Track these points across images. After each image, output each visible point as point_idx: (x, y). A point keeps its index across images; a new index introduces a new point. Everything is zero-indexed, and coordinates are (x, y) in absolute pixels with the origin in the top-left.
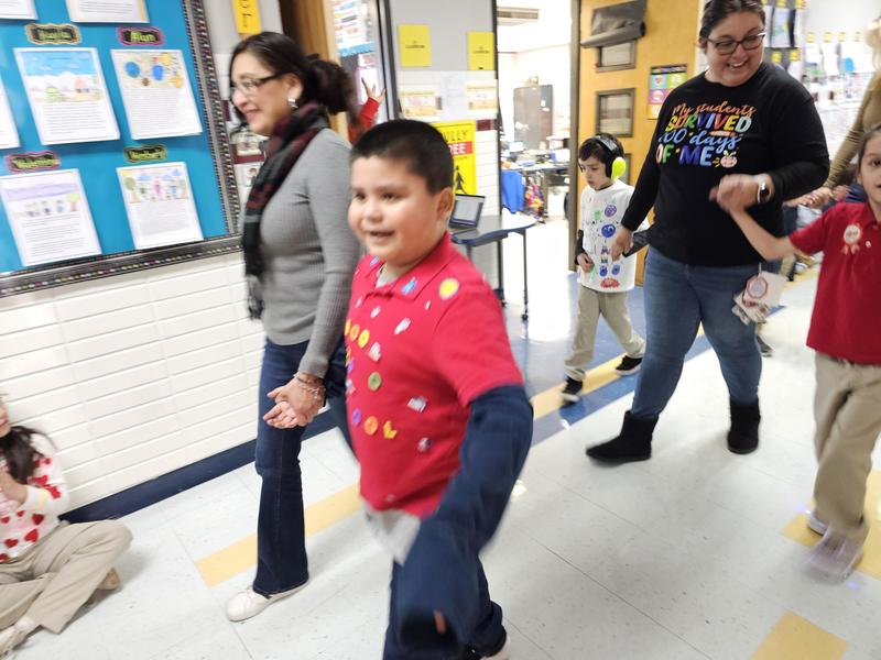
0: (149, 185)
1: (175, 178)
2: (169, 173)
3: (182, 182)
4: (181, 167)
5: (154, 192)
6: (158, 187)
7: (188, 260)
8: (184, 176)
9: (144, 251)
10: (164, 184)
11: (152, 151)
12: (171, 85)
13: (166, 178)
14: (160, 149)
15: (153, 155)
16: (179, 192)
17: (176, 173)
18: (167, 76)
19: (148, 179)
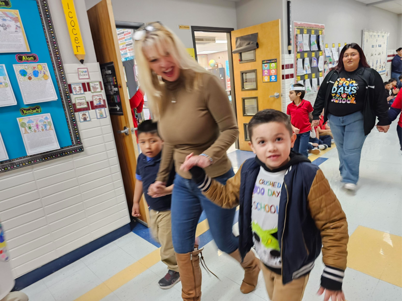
0: (33, 125)
1: (46, 121)
2: (43, 119)
3: (49, 122)
4: (48, 115)
5: (35, 128)
6: (37, 126)
7: (53, 158)
8: (50, 120)
9: (31, 156)
10: (40, 124)
11: (34, 109)
12: (43, 79)
13: (41, 121)
14: (38, 108)
15: (35, 111)
16: (48, 127)
17: (46, 118)
18: (40, 75)
19: (33, 122)
